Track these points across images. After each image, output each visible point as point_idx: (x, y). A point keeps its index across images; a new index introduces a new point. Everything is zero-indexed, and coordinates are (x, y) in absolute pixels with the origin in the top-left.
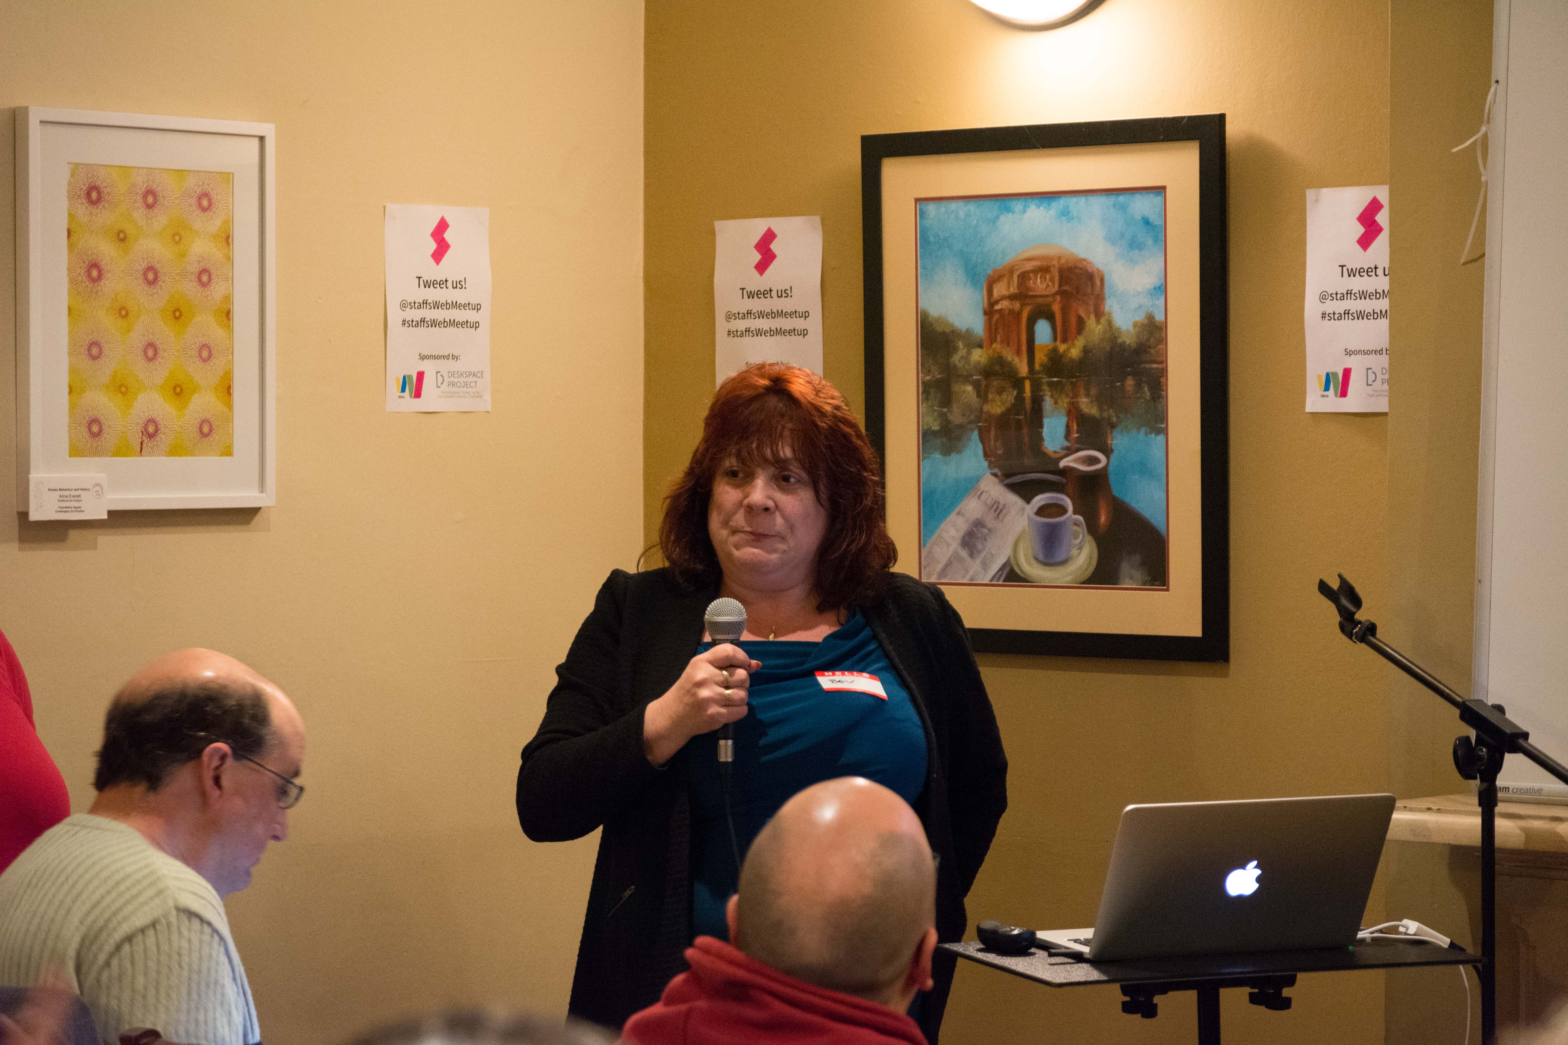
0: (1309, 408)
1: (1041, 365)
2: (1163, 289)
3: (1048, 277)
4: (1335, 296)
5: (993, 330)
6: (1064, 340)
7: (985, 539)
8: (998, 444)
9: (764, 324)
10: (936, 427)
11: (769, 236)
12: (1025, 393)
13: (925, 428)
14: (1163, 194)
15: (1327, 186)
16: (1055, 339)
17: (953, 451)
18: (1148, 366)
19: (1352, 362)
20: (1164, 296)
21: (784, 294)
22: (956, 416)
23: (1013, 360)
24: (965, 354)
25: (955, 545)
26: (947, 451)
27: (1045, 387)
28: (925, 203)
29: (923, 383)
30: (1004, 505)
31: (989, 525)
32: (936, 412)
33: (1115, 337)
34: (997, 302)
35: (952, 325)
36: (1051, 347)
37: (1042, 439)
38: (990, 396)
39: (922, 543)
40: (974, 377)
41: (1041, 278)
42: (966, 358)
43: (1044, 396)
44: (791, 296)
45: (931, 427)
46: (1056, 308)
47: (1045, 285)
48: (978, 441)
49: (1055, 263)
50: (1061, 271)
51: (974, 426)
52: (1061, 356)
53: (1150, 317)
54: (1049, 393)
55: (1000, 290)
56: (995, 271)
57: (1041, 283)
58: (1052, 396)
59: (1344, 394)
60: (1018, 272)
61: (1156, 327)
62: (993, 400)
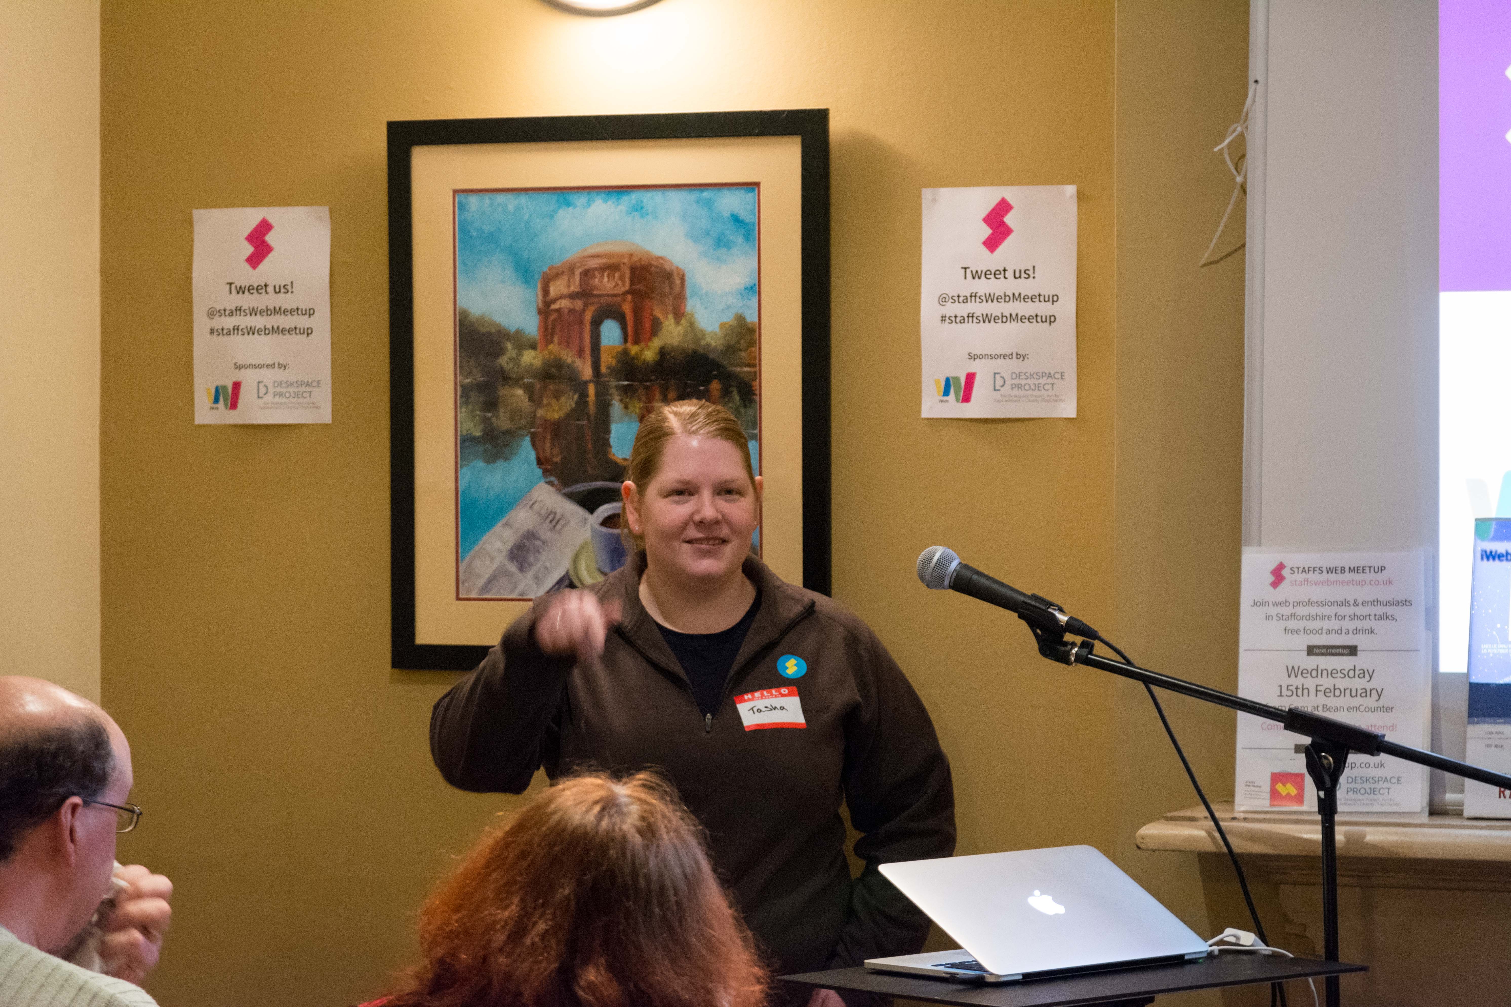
0: (925, 413)
1: (608, 368)
2: (756, 289)
3: (617, 275)
4: (957, 299)
5: (549, 331)
6: (636, 342)
7: (539, 552)
8: (556, 451)
9: (258, 322)
10: (477, 433)
11: (264, 227)
12: (587, 396)
13: (465, 433)
14: (757, 190)
15: (946, 186)
16: (626, 341)
17: (499, 458)
18: (738, 369)
19: (975, 367)
20: (757, 297)
21: (284, 289)
22: (502, 421)
23: (574, 362)
24: (514, 355)
25: (500, 559)
26: (491, 458)
27: (613, 391)
28: (466, 194)
29: (462, 386)
30: (562, 516)
31: (543, 537)
32: (478, 418)
33: (699, 339)
34: (554, 301)
35: (499, 325)
36: (620, 349)
37: (610, 446)
38: (545, 401)
39: (460, 555)
40: (526, 380)
41: (608, 276)
42: (516, 360)
43: (611, 400)
44: (292, 292)
45: (471, 434)
46: (627, 308)
47: (613, 285)
48: (530, 447)
49: (626, 260)
50: (633, 270)
51: (525, 432)
52: (633, 359)
53: (741, 319)
54: (617, 398)
55: (557, 288)
56: (551, 268)
57: (609, 280)
58: (621, 401)
59: (967, 398)
60: (580, 270)
61: (749, 329)
62: (549, 405)
